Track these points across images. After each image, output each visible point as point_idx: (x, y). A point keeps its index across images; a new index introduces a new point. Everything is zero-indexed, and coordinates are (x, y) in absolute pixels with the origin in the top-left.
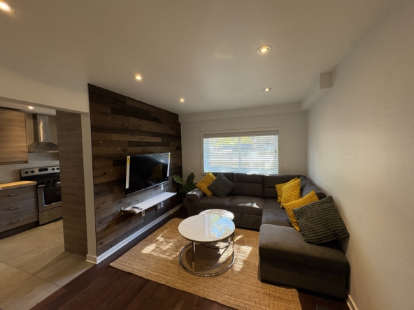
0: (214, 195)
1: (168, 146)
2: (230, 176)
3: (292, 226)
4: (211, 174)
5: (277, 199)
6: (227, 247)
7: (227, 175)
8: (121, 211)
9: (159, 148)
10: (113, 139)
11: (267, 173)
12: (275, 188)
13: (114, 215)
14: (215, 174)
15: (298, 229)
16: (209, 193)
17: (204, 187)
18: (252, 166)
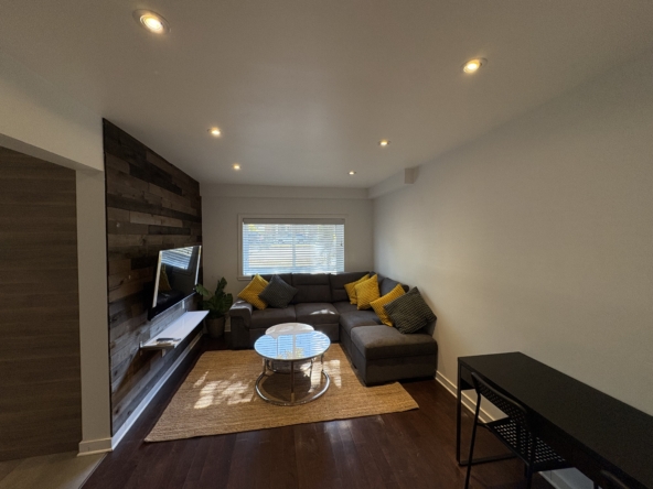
0: (270, 306)
1: (189, 234)
2: (289, 278)
3: (381, 324)
4: (260, 278)
5: (349, 301)
6: (311, 367)
7: (283, 277)
8: (140, 349)
9: (179, 238)
10: (132, 221)
11: (334, 273)
12: (344, 288)
13: (131, 356)
14: (267, 278)
15: (390, 324)
16: (261, 305)
17: (254, 297)
18: (315, 263)
